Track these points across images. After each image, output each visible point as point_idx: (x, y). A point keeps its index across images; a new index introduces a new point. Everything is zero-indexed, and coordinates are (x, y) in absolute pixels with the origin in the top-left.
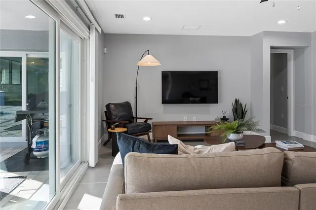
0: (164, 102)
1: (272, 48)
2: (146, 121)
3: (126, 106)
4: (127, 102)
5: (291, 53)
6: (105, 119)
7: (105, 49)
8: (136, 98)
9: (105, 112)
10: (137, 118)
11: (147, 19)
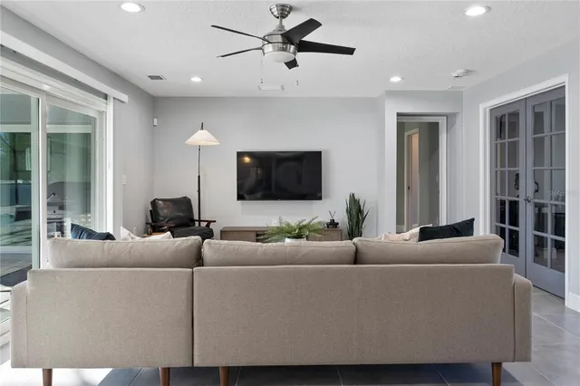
0: (240, 197)
1: (399, 115)
2: (208, 226)
3: (185, 203)
4: (185, 197)
5: (442, 122)
6: (150, 221)
7: (155, 120)
8: (199, 191)
9: (151, 211)
10: (200, 221)
11: (196, 79)
